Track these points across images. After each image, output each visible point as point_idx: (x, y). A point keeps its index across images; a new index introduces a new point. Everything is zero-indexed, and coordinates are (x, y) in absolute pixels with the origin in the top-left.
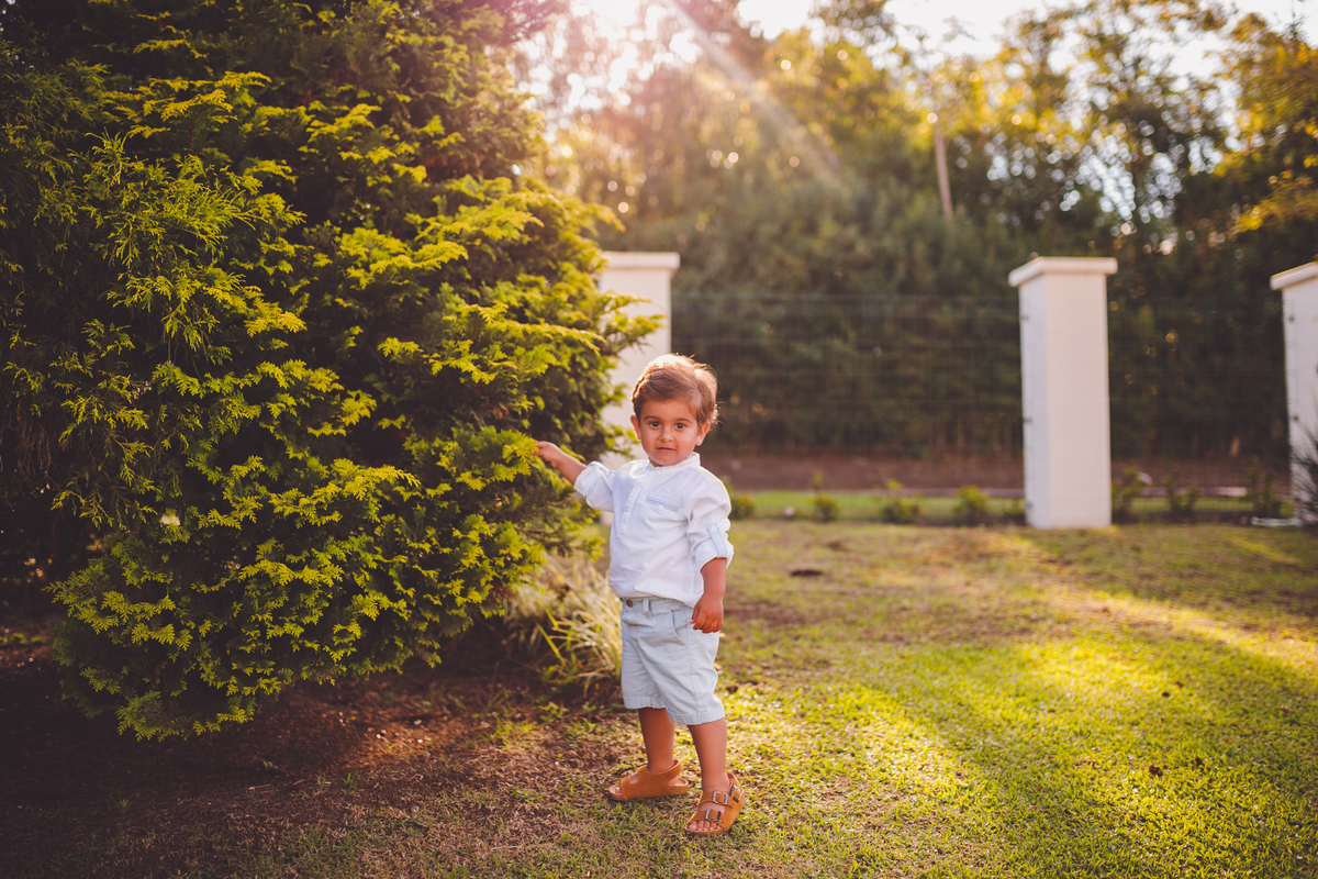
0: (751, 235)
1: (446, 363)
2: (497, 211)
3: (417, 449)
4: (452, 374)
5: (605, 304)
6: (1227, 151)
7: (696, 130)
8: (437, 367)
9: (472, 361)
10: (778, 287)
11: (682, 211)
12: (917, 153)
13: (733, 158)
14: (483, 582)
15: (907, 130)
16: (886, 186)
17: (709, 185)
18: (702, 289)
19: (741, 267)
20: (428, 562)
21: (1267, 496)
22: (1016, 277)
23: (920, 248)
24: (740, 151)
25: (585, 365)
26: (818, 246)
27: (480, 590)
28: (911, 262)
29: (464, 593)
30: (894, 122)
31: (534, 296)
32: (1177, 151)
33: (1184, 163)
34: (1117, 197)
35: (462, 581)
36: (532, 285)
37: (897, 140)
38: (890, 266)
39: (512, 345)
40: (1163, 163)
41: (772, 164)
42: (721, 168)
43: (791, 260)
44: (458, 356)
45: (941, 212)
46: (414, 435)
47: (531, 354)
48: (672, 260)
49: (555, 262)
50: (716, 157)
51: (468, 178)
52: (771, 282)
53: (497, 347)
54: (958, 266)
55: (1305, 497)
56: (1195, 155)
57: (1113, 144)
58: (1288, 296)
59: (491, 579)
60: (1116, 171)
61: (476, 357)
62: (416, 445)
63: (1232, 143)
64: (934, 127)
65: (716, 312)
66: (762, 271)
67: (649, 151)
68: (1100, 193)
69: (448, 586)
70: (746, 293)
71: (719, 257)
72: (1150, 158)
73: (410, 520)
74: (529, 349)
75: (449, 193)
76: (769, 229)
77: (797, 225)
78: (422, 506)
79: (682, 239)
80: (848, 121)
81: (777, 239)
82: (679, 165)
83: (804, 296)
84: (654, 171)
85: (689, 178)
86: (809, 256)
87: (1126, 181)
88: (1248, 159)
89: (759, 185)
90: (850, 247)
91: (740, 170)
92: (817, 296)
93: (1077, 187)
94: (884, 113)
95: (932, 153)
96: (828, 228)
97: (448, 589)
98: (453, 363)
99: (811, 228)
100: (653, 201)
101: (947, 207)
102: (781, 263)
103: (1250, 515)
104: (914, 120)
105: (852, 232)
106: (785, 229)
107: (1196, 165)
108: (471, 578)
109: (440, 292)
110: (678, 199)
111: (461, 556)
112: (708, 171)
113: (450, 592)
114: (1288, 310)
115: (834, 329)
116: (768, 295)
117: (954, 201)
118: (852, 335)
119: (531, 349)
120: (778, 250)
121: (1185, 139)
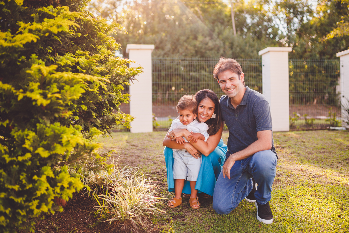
0: (178, 40)
1: (25, 95)
2: (59, 20)
3: (17, 135)
4: (28, 101)
5: (116, 63)
6: (314, 17)
7: (162, 8)
8: (21, 97)
9: (40, 93)
10: (186, 55)
11: (157, 32)
12: (226, 16)
13: (173, 17)
14: (49, 200)
15: (224, 9)
16: (217, 26)
17: (165, 25)
18: (163, 56)
19: (175, 50)
20: (18, 194)
21: (334, 120)
22: (260, 53)
23: (227, 44)
24: (175, 15)
25: (106, 90)
26: (197, 43)
27: (47, 204)
28: (225, 48)
29: (38, 207)
30: (219, 7)
31: (82, 60)
32: (299, 17)
33: (302, 20)
34: (283, 30)
35: (38, 201)
36: (82, 55)
37: (220, 12)
38: (218, 50)
39: (63, 84)
40: (296, 20)
41: (184, 19)
42: (169, 20)
43: (189, 47)
44: (32, 91)
45: (233, 34)
46: (16, 128)
47: (73, 89)
48: (152, 47)
49: (95, 45)
50: (168, 17)
51: (51, 7)
52: (184, 54)
53: (55, 85)
54: (238, 49)
55: (346, 120)
56: (305, 18)
57: (282, 14)
58: (341, 59)
59: (53, 198)
60: (282, 22)
61: (41, 91)
62: (16, 133)
63: (315, 15)
64: (231, 9)
65: (167, 63)
66: (181, 50)
67: (148, 15)
68: (278, 29)
69: (30, 204)
70: (176, 57)
71: (168, 46)
72: (292, 19)
73: (9, 173)
74: (72, 86)
75: (40, 12)
76: (183, 38)
77: (191, 37)
78: (16, 165)
79: (158, 41)
80: (206, 6)
81: (186, 41)
82: (156, 19)
83: (193, 58)
84: (149, 21)
85: (159, 23)
86: (195, 46)
87: (285, 25)
88: (320, 19)
89: (180, 25)
90: (207, 44)
91: (175, 21)
92: (197, 58)
93: (271, 27)
94: (217, 4)
95: (230, 16)
96: (200, 38)
97: (29, 206)
98: (28, 94)
99: (196, 38)
100: (149, 30)
101: (235, 32)
102: (187, 48)
103: (330, 126)
104: (225, 6)
105: (208, 39)
106: (188, 38)
107: (305, 21)
108: (43, 199)
109: (31, 59)
110: (156, 29)
111: (37, 189)
112: (165, 20)
113: (31, 208)
114: (341, 63)
115: (202, 68)
116: (183, 58)
117: (237, 31)
118: (207, 69)
119: (73, 86)
120: (186, 44)
121: (302, 13)
